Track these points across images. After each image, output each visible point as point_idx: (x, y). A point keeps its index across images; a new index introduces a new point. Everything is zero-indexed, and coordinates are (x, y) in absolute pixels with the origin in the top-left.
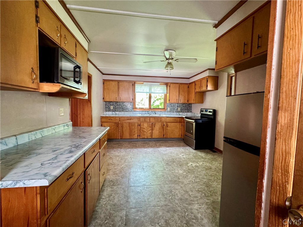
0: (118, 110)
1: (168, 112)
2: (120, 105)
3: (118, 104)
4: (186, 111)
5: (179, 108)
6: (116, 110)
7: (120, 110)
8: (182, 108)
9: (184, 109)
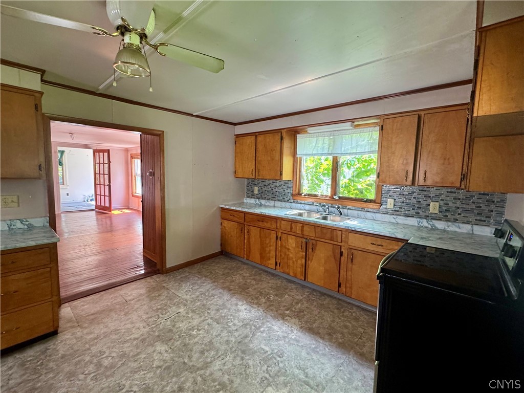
0: (265, 196)
1: (387, 213)
2: (269, 185)
3: (267, 183)
4: (472, 218)
5: (432, 204)
6: (263, 196)
7: (268, 197)
8: (451, 204)
9: (459, 211)
